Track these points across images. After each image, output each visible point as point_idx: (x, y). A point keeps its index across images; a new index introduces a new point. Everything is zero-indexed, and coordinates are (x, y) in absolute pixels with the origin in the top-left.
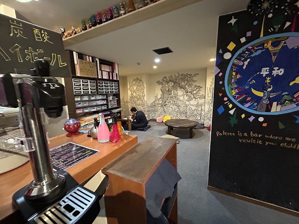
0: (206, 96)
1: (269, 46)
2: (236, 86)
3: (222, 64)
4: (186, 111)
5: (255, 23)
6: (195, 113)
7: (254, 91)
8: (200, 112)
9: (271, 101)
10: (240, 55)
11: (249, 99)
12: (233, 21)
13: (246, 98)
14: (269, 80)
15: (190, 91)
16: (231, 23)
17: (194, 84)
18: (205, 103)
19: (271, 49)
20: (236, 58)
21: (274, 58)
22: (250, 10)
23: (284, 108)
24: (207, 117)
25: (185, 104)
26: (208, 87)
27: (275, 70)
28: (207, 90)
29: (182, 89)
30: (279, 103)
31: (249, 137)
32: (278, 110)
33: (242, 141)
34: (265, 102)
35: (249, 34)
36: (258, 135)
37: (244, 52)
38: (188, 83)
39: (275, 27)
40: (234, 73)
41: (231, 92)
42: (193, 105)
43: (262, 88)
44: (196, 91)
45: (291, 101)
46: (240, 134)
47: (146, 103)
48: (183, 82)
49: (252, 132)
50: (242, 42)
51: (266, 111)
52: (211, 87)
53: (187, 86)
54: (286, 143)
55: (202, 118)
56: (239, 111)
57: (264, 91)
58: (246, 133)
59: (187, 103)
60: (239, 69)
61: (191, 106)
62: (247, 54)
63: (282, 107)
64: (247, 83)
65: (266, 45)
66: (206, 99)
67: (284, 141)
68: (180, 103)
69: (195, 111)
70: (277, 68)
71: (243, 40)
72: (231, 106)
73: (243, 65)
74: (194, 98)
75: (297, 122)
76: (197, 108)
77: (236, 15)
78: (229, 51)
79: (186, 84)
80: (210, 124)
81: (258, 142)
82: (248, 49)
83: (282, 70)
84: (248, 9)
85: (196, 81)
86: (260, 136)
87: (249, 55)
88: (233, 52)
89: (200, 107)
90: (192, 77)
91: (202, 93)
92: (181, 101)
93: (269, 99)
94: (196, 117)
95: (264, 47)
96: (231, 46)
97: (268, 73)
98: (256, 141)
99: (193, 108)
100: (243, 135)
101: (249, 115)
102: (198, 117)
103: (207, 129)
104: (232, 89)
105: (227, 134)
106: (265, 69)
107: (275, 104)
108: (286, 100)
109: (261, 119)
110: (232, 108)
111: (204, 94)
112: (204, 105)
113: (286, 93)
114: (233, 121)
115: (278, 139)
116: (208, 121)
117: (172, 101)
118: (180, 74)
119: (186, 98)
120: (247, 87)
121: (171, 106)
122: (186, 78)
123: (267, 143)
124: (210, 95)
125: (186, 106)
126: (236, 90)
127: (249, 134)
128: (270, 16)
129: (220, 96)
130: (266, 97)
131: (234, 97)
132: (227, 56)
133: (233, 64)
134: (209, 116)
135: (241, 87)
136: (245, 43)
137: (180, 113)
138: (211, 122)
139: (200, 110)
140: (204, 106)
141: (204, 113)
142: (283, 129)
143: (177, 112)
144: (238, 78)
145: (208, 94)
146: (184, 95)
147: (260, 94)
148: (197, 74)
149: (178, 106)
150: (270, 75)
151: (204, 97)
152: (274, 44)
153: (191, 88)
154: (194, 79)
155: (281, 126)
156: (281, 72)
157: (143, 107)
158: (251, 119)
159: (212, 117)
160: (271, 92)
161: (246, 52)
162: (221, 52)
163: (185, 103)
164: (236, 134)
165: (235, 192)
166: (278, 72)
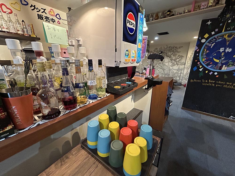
0: (186, 63)
1: (226, 37)
2: (205, 56)
3: (199, 44)
4: (169, 73)
5: (221, 25)
6: (176, 75)
7: (215, 59)
8: (180, 74)
9: (223, 64)
10: (210, 41)
11: (211, 63)
12: (209, 23)
13: (210, 62)
14: (223, 54)
15: (174, 59)
16: (208, 24)
17: (178, 54)
18: (184, 68)
19: (227, 38)
20: (208, 42)
21: (228, 43)
22: (219, 18)
23: (229, 68)
24: (185, 78)
25: (169, 69)
26: (188, 57)
27: (227, 49)
28: (187, 59)
29: (169, 57)
30: (226, 66)
31: (208, 83)
32: (225, 69)
33: (204, 84)
34: (220, 65)
35: (217, 30)
36: (213, 81)
37: (212, 39)
38: (173, 54)
39: (231, 27)
40: (206, 50)
41: (202, 60)
42: (175, 70)
43: (219, 58)
44: (179, 59)
45: (233, 65)
46: (203, 81)
47: (141, 67)
48: (169, 53)
49: (210, 80)
50: (212, 34)
51: (219, 70)
52: (191, 57)
53: (172, 56)
54: (226, 86)
55: (180, 79)
56: (205, 69)
57: (220, 59)
58: (207, 81)
59: (171, 68)
60: (209, 48)
61: (173, 70)
62: (214, 40)
63: (228, 68)
64: (212, 55)
65: (224, 36)
66: (186, 65)
67: (226, 84)
68: (165, 67)
69: (176, 73)
70: (229, 48)
71: (213, 33)
72: (201, 67)
73: (211, 46)
74: (177, 64)
75: (234, 75)
76: (178, 72)
77: (211, 20)
78: (205, 38)
79: (172, 54)
80: (186, 83)
81: (212, 85)
82: (215, 38)
83: (231, 49)
84: (218, 17)
85: (180, 52)
86: (214, 82)
87: (215, 41)
88: (207, 39)
89: (180, 71)
90: (178, 49)
91: (183, 61)
92: (166, 66)
93: (222, 63)
94: (176, 78)
95: (223, 37)
96: (206, 36)
97: (223, 50)
98: (211, 85)
99: (175, 71)
100: (205, 81)
101: (210, 71)
102: (177, 78)
103: (183, 86)
104: (203, 58)
105: (196, 81)
106: (222, 48)
107: (224, 66)
108: (230, 64)
109: (216, 74)
110: (201, 68)
111: (185, 62)
112: (183, 69)
113: (231, 61)
114: (201, 74)
115: (223, 83)
116: (185, 81)
117: (160, 66)
118: (168, 47)
119: (170, 64)
120: (211, 57)
121: (158, 69)
122: (173, 50)
123: (217, 85)
124: (189, 63)
125: (170, 70)
126: (205, 59)
127: (208, 81)
128: (230, 21)
129: (196, 61)
130: (220, 63)
131: (203, 62)
132: (203, 41)
133: (206, 45)
134: (186, 77)
135: (208, 57)
136: (214, 35)
137: (165, 74)
138: (187, 82)
139: (180, 73)
140: (183, 71)
141: (183, 75)
142: (226, 79)
143: (162, 74)
144: (207, 52)
145: (188, 62)
146: (169, 62)
147: (218, 61)
148: (181, 47)
149: (164, 70)
150: (224, 51)
151: (184, 64)
152: (229, 36)
153: (175, 57)
154: (179, 50)
155: (225, 77)
156: (230, 50)
157: (138, 70)
158: (211, 73)
159: (188, 78)
160: (223, 60)
161: (214, 39)
162: (200, 38)
163: (169, 67)
164: (202, 81)
165: (196, 110)
166: (229, 50)
